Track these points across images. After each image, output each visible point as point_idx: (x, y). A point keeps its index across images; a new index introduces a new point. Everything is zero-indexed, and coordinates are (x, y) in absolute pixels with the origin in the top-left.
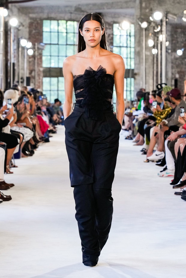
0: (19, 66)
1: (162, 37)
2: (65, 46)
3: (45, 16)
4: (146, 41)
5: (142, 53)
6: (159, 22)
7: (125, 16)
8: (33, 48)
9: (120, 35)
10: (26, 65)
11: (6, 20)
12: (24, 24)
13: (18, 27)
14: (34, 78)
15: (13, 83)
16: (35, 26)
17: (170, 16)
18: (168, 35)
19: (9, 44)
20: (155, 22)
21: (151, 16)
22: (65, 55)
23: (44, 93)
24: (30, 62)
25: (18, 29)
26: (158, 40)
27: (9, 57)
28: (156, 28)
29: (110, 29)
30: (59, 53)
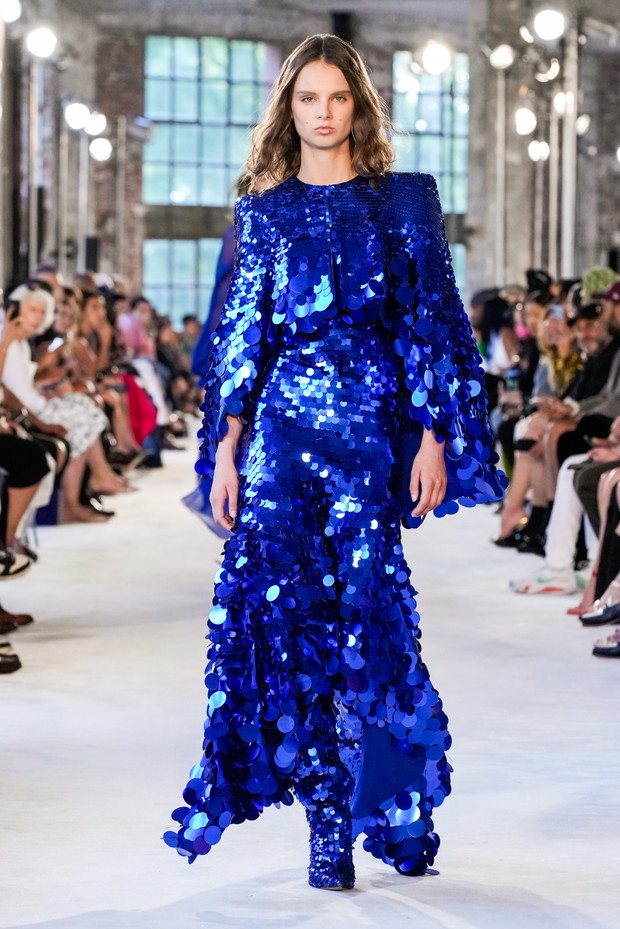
0: (58, 197)
1: (565, 102)
2: (222, 132)
3: (153, 22)
4: (508, 114)
5: (495, 156)
6: (554, 48)
7: (435, 24)
8: (112, 135)
9: (420, 95)
10: (84, 196)
11: (15, 34)
12: (80, 48)
13: (55, 59)
14: (112, 240)
15: (39, 260)
16: (119, 57)
17: (593, 26)
18: (586, 95)
19: (24, 120)
20: (538, 46)
21: (525, 25)
22: (220, 159)
23: (148, 294)
24: (97, 185)
25: (54, 67)
26: (549, 110)
27: (24, 168)
28: (543, 66)
29: (381, 69)
30: (200, 152)
